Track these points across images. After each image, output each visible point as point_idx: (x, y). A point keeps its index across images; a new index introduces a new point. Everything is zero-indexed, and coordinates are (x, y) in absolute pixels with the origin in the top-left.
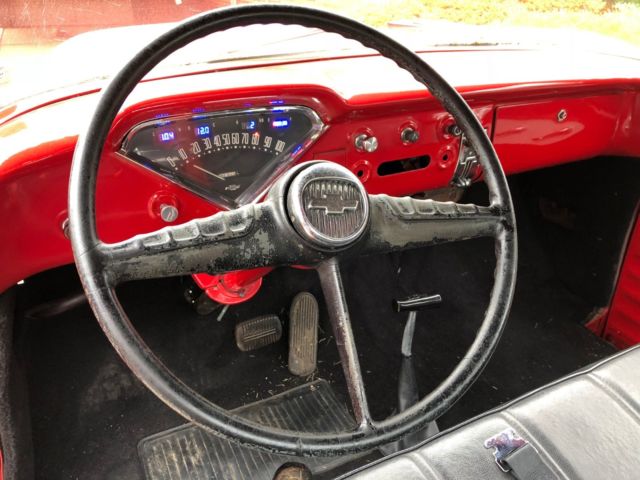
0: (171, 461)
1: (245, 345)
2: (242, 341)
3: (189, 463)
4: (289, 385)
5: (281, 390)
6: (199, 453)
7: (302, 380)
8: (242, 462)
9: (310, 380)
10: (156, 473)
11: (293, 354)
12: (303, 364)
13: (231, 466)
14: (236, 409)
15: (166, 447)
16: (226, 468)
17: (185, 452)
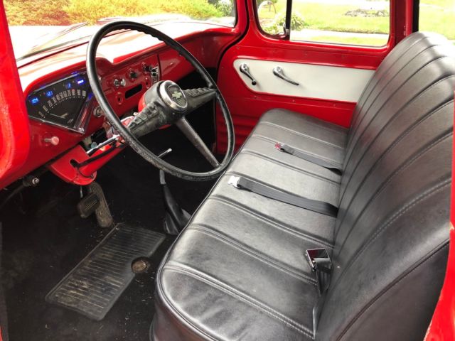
0: (73, 294)
1: (86, 214)
2: (84, 212)
3: (85, 289)
4: (105, 234)
5: (102, 238)
6: (85, 283)
7: (109, 229)
8: (111, 273)
9: (114, 227)
10: (71, 303)
11: (99, 217)
12: (106, 221)
13: (107, 277)
14: (87, 257)
15: (63, 291)
16: (105, 279)
17: (77, 287)
